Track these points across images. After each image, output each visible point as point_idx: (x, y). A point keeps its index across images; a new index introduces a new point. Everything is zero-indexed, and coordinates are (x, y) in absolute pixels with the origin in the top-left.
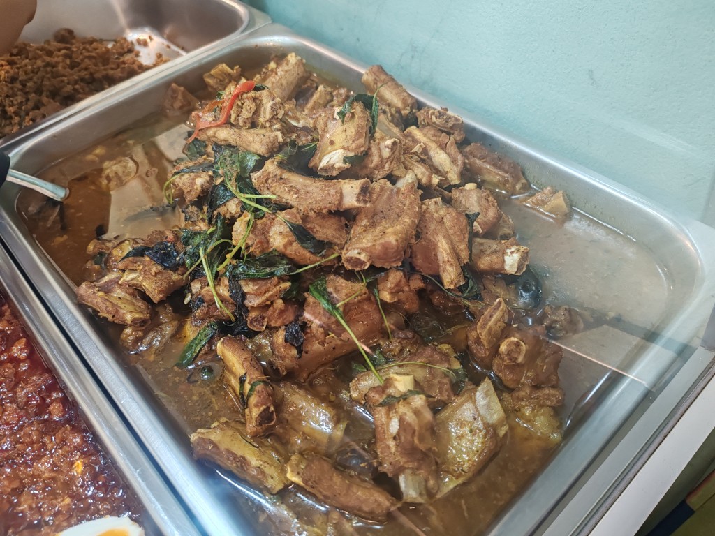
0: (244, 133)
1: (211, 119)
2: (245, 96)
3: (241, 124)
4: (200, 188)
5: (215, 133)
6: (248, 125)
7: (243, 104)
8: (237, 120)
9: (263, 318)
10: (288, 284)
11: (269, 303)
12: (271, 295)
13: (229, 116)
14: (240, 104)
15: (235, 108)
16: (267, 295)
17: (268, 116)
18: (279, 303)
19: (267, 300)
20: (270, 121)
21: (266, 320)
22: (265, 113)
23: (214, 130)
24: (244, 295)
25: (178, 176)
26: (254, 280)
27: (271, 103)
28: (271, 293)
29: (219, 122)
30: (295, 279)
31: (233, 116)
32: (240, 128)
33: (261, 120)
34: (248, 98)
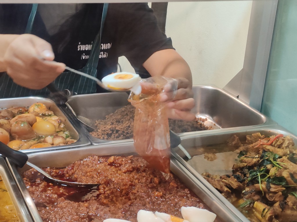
0: (276, 148)
1: (266, 142)
2: (280, 138)
3: (276, 146)
4: (254, 162)
5: (266, 146)
6: (278, 147)
7: (278, 140)
8: (275, 144)
9: (274, 196)
10: (285, 189)
11: (277, 192)
12: (279, 190)
13: (272, 143)
14: (277, 140)
15: (275, 141)
16: (278, 189)
17: (286, 145)
18: (280, 193)
19: (277, 190)
20: (286, 147)
21: (274, 197)
22: (285, 144)
23: (266, 145)
24: (270, 187)
25: (246, 158)
26: (274, 184)
27: (288, 142)
28: (279, 189)
29: (268, 144)
30: (287, 188)
31: (274, 143)
32: (275, 147)
33: (283, 146)
34: (281, 139)
